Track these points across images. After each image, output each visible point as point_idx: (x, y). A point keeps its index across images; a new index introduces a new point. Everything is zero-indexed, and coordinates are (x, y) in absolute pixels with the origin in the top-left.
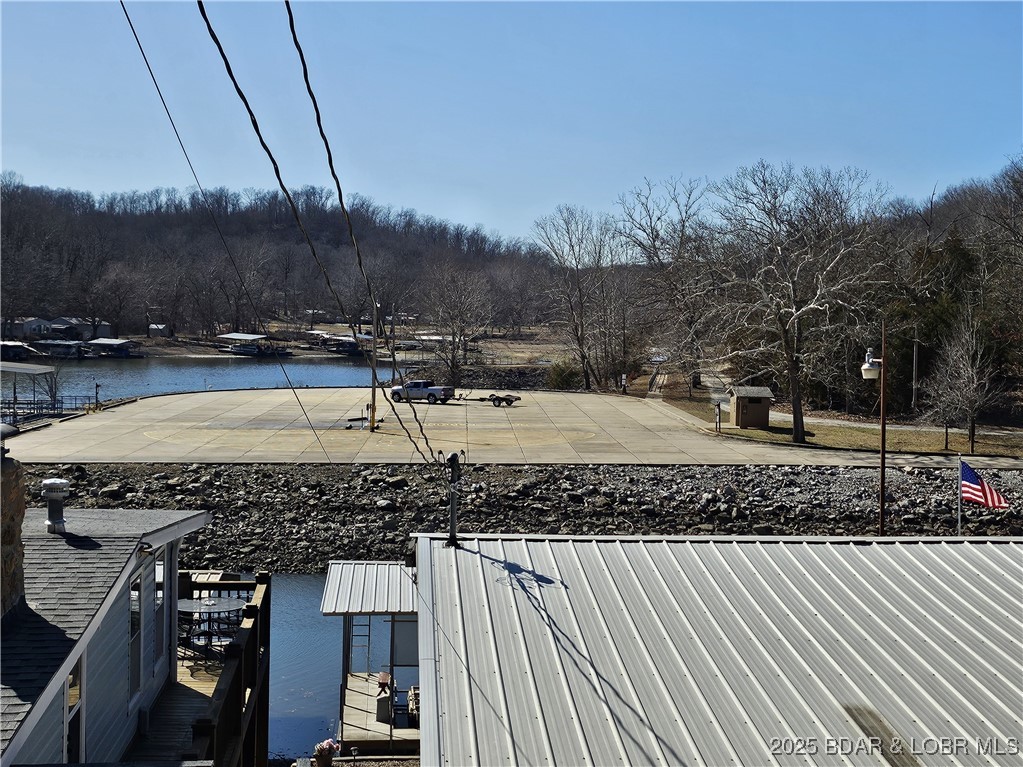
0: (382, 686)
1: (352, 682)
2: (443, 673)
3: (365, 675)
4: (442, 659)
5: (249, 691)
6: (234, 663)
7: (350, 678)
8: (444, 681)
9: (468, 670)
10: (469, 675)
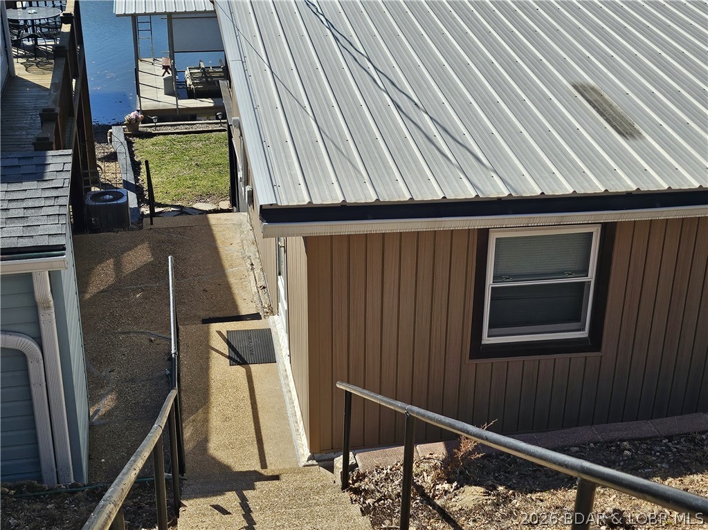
0: (166, 68)
1: (142, 66)
2: (250, 72)
3: (151, 60)
4: (247, 59)
5: (74, 81)
6: (63, 61)
7: (140, 63)
8: (252, 79)
9: (271, 69)
10: (272, 72)
